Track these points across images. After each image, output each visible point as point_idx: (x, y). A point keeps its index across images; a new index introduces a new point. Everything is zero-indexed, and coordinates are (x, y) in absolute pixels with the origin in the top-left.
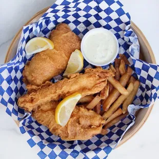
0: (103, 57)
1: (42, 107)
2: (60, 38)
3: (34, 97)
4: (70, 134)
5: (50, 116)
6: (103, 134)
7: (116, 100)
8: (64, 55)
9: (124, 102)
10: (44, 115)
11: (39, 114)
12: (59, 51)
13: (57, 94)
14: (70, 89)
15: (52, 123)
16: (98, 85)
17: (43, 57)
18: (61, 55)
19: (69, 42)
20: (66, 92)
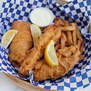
0: (47, 21)
1: (36, 68)
2: (18, 27)
3: (27, 61)
4: (65, 67)
5: (45, 68)
6: (82, 59)
7: (72, 37)
8: (27, 32)
9: (77, 36)
10: (41, 71)
11: (38, 73)
12: (22, 32)
13: (39, 50)
14: (44, 41)
15: (49, 71)
16: (57, 32)
17: (16, 41)
18: (25, 33)
19: (24, 25)
20: (43, 45)
